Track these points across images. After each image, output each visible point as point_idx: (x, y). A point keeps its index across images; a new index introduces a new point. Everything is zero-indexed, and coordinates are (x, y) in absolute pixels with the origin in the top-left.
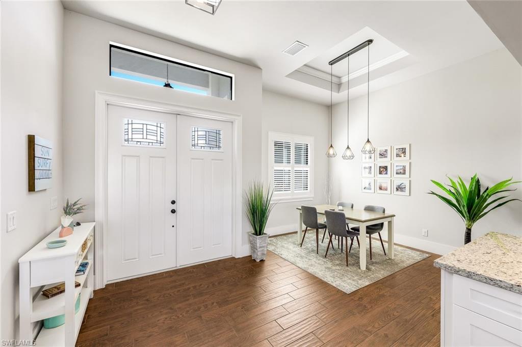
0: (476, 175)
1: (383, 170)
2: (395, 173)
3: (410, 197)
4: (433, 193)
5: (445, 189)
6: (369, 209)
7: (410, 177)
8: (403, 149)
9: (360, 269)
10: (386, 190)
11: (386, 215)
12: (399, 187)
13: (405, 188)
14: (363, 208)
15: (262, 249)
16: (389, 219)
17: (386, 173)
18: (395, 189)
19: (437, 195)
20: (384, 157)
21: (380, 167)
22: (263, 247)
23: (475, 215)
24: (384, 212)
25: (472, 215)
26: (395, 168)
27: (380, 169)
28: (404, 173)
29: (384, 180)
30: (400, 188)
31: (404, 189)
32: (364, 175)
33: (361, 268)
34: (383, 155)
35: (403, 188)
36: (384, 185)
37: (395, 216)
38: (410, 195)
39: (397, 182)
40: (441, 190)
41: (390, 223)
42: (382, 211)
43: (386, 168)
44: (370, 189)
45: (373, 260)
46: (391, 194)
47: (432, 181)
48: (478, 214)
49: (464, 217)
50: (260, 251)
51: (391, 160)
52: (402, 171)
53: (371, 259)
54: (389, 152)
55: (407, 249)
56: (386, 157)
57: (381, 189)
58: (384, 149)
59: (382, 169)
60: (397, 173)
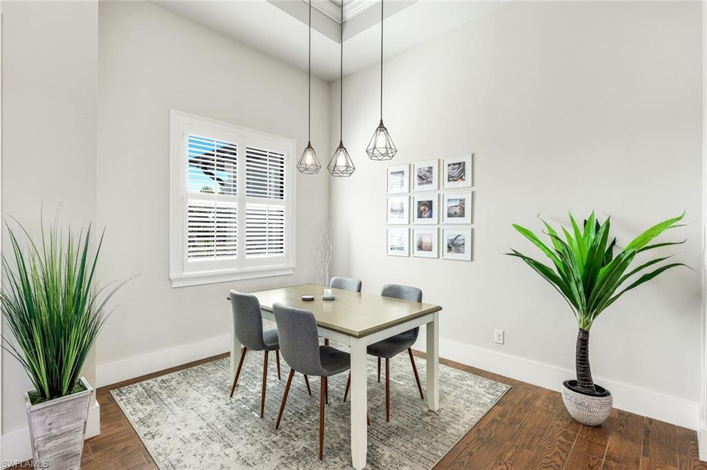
0: (593, 213)
1: (426, 208)
2: (446, 215)
3: (472, 262)
4: (517, 254)
5: (540, 244)
6: (393, 293)
7: (472, 223)
8: (459, 164)
9: (352, 466)
10: (430, 249)
11: (424, 309)
12: (453, 244)
13: (464, 244)
14: (380, 292)
15: (60, 441)
16: (428, 318)
17: (431, 216)
18: (446, 248)
19: (524, 258)
20: (427, 183)
21: (420, 203)
22: (70, 432)
23: (599, 300)
24: (420, 300)
25: (592, 301)
26: (447, 205)
27: (419, 209)
28: (462, 215)
29: (426, 229)
30: (454, 246)
31: (461, 248)
32: (390, 222)
33: (354, 466)
34: (424, 178)
35: (459, 246)
36: (426, 240)
37: (441, 309)
38: (472, 260)
39: (449, 234)
40: (533, 245)
41: (430, 326)
42: (416, 297)
43: (429, 204)
44: (402, 249)
45: (393, 422)
46: (438, 257)
47: (515, 226)
48: (604, 299)
49: (577, 307)
50: (50, 450)
51: (439, 188)
52: (457, 210)
53: (388, 421)
54: (435, 171)
55: (466, 374)
56: (431, 182)
57: (420, 248)
58: (426, 166)
59: (422, 208)
60: (449, 215)
